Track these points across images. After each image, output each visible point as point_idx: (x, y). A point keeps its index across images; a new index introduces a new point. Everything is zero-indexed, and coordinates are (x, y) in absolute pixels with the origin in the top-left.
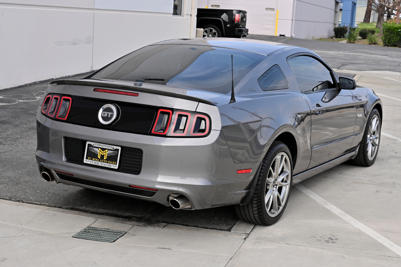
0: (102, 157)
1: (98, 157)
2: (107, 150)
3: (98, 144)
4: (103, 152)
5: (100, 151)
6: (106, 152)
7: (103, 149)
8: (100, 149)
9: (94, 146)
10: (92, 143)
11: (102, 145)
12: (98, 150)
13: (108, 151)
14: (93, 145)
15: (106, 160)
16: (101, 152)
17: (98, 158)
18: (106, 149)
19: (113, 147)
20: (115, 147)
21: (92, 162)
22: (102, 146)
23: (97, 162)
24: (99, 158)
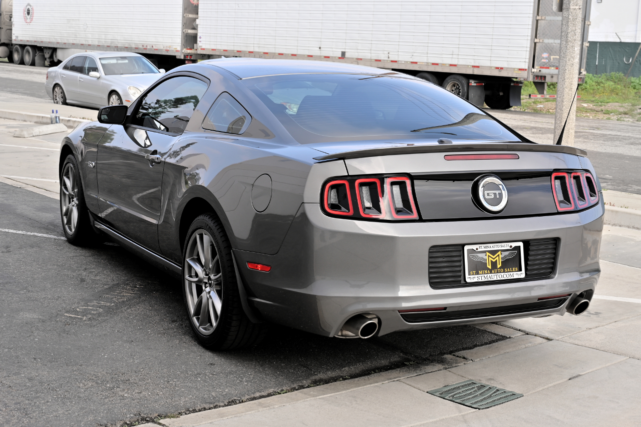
0: (494, 264)
1: (488, 266)
2: (499, 253)
3: (485, 245)
4: (494, 257)
5: (489, 256)
6: (499, 255)
7: (493, 252)
8: (488, 254)
9: (479, 250)
10: (474, 247)
11: (491, 245)
12: (486, 255)
13: (501, 254)
14: (477, 249)
15: (500, 268)
16: (490, 258)
17: (488, 269)
18: (497, 251)
19: (510, 244)
20: (514, 245)
21: (480, 278)
22: (491, 247)
23: (488, 275)
24: (490, 267)
